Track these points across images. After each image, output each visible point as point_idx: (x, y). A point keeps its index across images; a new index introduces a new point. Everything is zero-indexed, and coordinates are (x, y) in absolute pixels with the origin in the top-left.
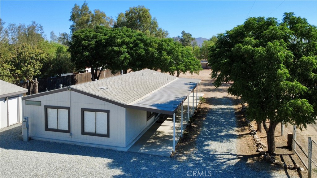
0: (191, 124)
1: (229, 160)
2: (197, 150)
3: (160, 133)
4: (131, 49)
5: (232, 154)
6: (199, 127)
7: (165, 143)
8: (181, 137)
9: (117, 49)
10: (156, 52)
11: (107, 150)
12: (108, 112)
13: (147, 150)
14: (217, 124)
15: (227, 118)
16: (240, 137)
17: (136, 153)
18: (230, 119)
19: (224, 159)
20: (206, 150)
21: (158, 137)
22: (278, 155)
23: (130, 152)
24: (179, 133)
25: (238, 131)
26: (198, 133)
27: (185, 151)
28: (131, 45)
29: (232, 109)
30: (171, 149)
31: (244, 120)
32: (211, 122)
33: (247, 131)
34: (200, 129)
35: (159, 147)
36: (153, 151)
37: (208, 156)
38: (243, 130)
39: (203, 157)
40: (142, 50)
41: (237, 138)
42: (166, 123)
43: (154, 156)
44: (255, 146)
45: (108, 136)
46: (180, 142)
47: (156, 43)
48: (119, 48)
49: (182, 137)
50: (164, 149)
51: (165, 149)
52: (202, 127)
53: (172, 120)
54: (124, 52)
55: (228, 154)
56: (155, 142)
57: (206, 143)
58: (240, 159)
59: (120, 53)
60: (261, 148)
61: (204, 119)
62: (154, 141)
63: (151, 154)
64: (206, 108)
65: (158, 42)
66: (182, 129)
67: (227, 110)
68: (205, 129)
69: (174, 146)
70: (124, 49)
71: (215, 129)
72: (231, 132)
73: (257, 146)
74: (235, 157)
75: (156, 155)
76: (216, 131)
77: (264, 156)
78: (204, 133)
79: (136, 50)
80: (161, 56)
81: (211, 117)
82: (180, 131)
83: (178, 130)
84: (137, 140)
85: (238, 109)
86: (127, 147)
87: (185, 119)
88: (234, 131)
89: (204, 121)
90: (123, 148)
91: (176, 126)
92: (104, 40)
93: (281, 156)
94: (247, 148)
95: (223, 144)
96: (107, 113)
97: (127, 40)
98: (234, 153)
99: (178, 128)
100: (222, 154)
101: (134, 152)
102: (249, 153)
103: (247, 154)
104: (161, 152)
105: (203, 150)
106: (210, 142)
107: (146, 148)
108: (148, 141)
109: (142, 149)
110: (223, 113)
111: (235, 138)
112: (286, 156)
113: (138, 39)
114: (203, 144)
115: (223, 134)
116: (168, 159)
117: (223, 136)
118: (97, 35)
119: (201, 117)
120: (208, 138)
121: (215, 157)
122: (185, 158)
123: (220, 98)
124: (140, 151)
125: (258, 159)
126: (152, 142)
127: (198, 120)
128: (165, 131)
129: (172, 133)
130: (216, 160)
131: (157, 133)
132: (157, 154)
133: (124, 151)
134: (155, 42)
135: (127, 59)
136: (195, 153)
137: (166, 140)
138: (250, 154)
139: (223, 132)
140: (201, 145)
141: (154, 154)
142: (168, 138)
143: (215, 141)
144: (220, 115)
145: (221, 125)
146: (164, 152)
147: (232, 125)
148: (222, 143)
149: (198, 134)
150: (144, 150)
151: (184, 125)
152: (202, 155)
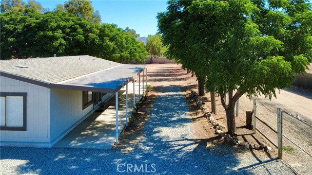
0: (137, 111)
1: (185, 146)
2: (146, 138)
3: (99, 122)
4: (68, 34)
5: (187, 140)
6: (147, 113)
7: (105, 133)
8: (125, 125)
9: (50, 33)
10: (97, 38)
11: (22, 148)
12: (24, 95)
13: (80, 144)
14: (166, 109)
15: (177, 104)
16: (194, 121)
17: (65, 148)
18: (180, 104)
19: (179, 145)
20: (157, 137)
21: (96, 127)
22: (239, 135)
23: (56, 148)
24: (123, 121)
25: (191, 115)
26: (146, 119)
27: (131, 141)
28: (68, 30)
29: (181, 95)
30: (113, 140)
31: (195, 104)
32: (160, 108)
33: (201, 114)
34: (148, 116)
35: (97, 138)
36: (88, 144)
37: (159, 144)
38: (196, 114)
39: (154, 146)
40: (81, 36)
41: (191, 121)
42: (107, 111)
43: (89, 150)
44: (212, 128)
45: (24, 128)
46: (125, 131)
47: (98, 29)
48: (53, 33)
49: (127, 125)
50: (103, 140)
51: (105, 141)
52: (150, 114)
53: (115, 108)
54: (59, 38)
55: (183, 140)
56: (92, 134)
57: (156, 130)
58: (198, 144)
59: (54, 38)
60: (219, 129)
61: (152, 105)
62: (90, 132)
63: (85, 148)
64: (154, 96)
65: (99, 27)
66: (127, 116)
67: (176, 97)
68: (154, 115)
69: (117, 135)
70: (59, 33)
71: (165, 114)
72: (183, 116)
73: (215, 128)
74: (191, 142)
75: (92, 149)
76: (166, 116)
77: (225, 138)
78: (153, 120)
79: (73, 36)
80: (103, 42)
81: (159, 104)
82: (125, 119)
83: (121, 118)
84: (68, 132)
85: (187, 95)
86: (52, 142)
87: (130, 107)
88: (187, 115)
89: (152, 107)
90: (47, 143)
91: (119, 114)
92: (34, 24)
93: (243, 136)
94: (203, 131)
95: (177, 129)
96: (22, 97)
97: (63, 24)
98: (191, 138)
99: (122, 116)
100: (177, 141)
101: (61, 148)
102: (207, 137)
103: (205, 138)
104: (99, 144)
105: (153, 138)
106: (161, 128)
107: (79, 141)
108: (82, 133)
109: (73, 143)
110: (172, 99)
111: (188, 122)
112: (248, 136)
113: (76, 24)
114: (152, 131)
115: (174, 119)
116: (108, 153)
117: (175, 121)
118: (26, 18)
119: (148, 104)
120: (158, 124)
121: (169, 144)
122: (130, 149)
123: (168, 87)
124: (71, 145)
125: (219, 142)
126: (88, 134)
127: (145, 107)
128: (106, 120)
129: (114, 122)
130: (170, 147)
131: (96, 123)
132: (94, 147)
133: (47, 147)
134: (96, 27)
135: (63, 45)
136: (144, 142)
137: (107, 130)
138: (209, 138)
139: (174, 117)
140: (150, 133)
141: (89, 147)
142: (109, 128)
143: (167, 126)
144: (169, 101)
145: (172, 110)
146: (104, 143)
147: (184, 109)
148: (175, 129)
149: (146, 121)
150: (77, 143)
151: (130, 113)
152: (152, 144)
